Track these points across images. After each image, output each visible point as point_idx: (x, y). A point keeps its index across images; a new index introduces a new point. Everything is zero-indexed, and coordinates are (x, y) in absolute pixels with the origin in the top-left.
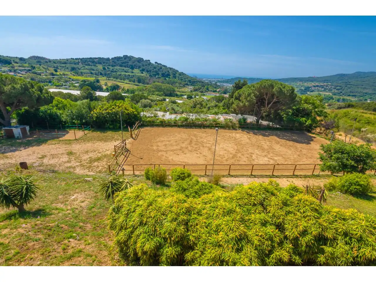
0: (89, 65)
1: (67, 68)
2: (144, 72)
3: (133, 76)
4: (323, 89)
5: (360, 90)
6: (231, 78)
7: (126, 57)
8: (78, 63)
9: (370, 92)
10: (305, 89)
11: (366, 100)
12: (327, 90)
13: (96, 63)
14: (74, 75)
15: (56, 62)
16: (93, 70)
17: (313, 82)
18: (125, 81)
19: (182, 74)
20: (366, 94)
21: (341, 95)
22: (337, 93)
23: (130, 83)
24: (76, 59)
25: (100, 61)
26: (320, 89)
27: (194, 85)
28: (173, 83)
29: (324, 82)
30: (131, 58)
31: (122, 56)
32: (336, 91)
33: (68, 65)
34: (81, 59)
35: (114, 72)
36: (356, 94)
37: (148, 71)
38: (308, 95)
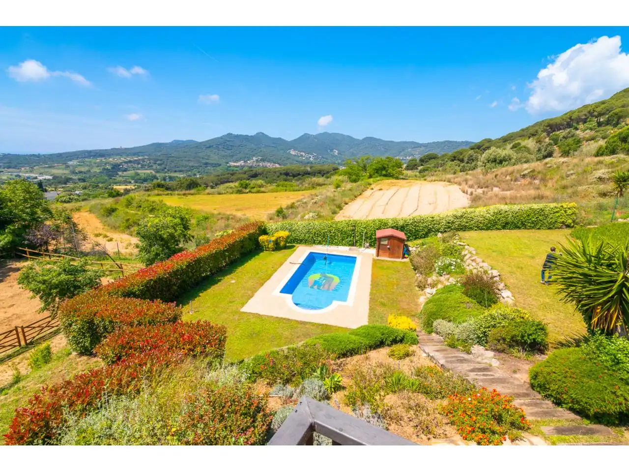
4: (140, 166)
5: (185, 163)
9: (196, 165)
10: (112, 168)
11: (195, 175)
12: (146, 167)
17: (121, 156)
20: (192, 168)
21: (166, 172)
22: (160, 169)
26: (136, 165)
29: (139, 156)
32: (158, 167)
36: (183, 169)
38: (120, 176)
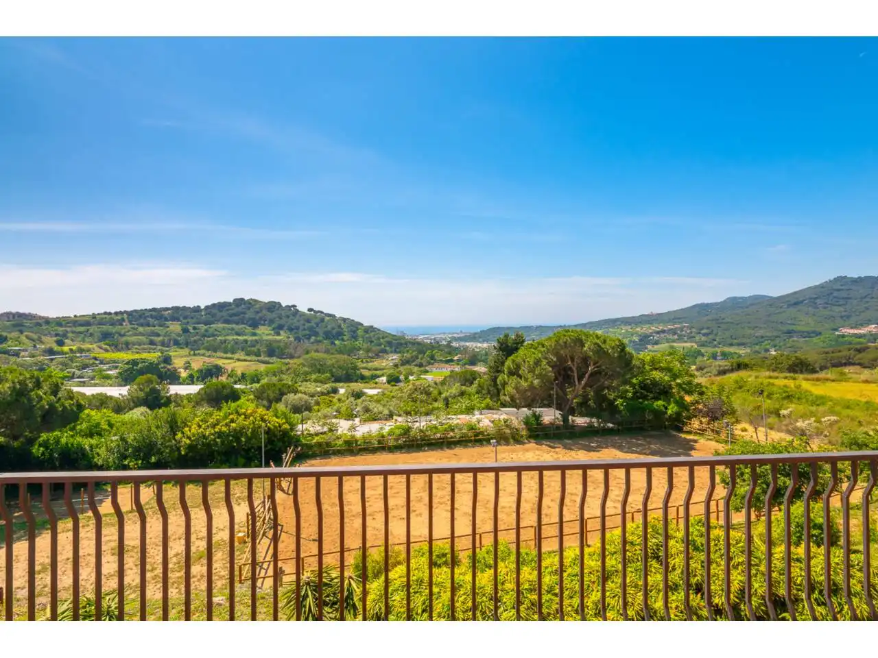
0: (148, 325)
1: (91, 335)
2: (282, 332)
3: (256, 341)
4: (676, 337)
5: (748, 332)
6: (482, 329)
7: (239, 302)
8: (121, 322)
9: (768, 334)
10: (640, 340)
11: (767, 350)
12: (686, 339)
13: (166, 320)
14: (107, 351)
15: (63, 323)
16: (158, 335)
17: (651, 324)
18: (236, 356)
19: (372, 329)
20: (763, 340)
21: (715, 346)
22: (706, 342)
23: (247, 358)
24: (116, 313)
25: (178, 313)
26: (671, 337)
27: (400, 352)
28: (351, 351)
29: (675, 323)
30: (253, 303)
31: (231, 301)
32: (703, 338)
33: (92, 329)
34: (130, 314)
35: (209, 337)
36: (744, 341)
37: (291, 330)
38: (650, 351)
